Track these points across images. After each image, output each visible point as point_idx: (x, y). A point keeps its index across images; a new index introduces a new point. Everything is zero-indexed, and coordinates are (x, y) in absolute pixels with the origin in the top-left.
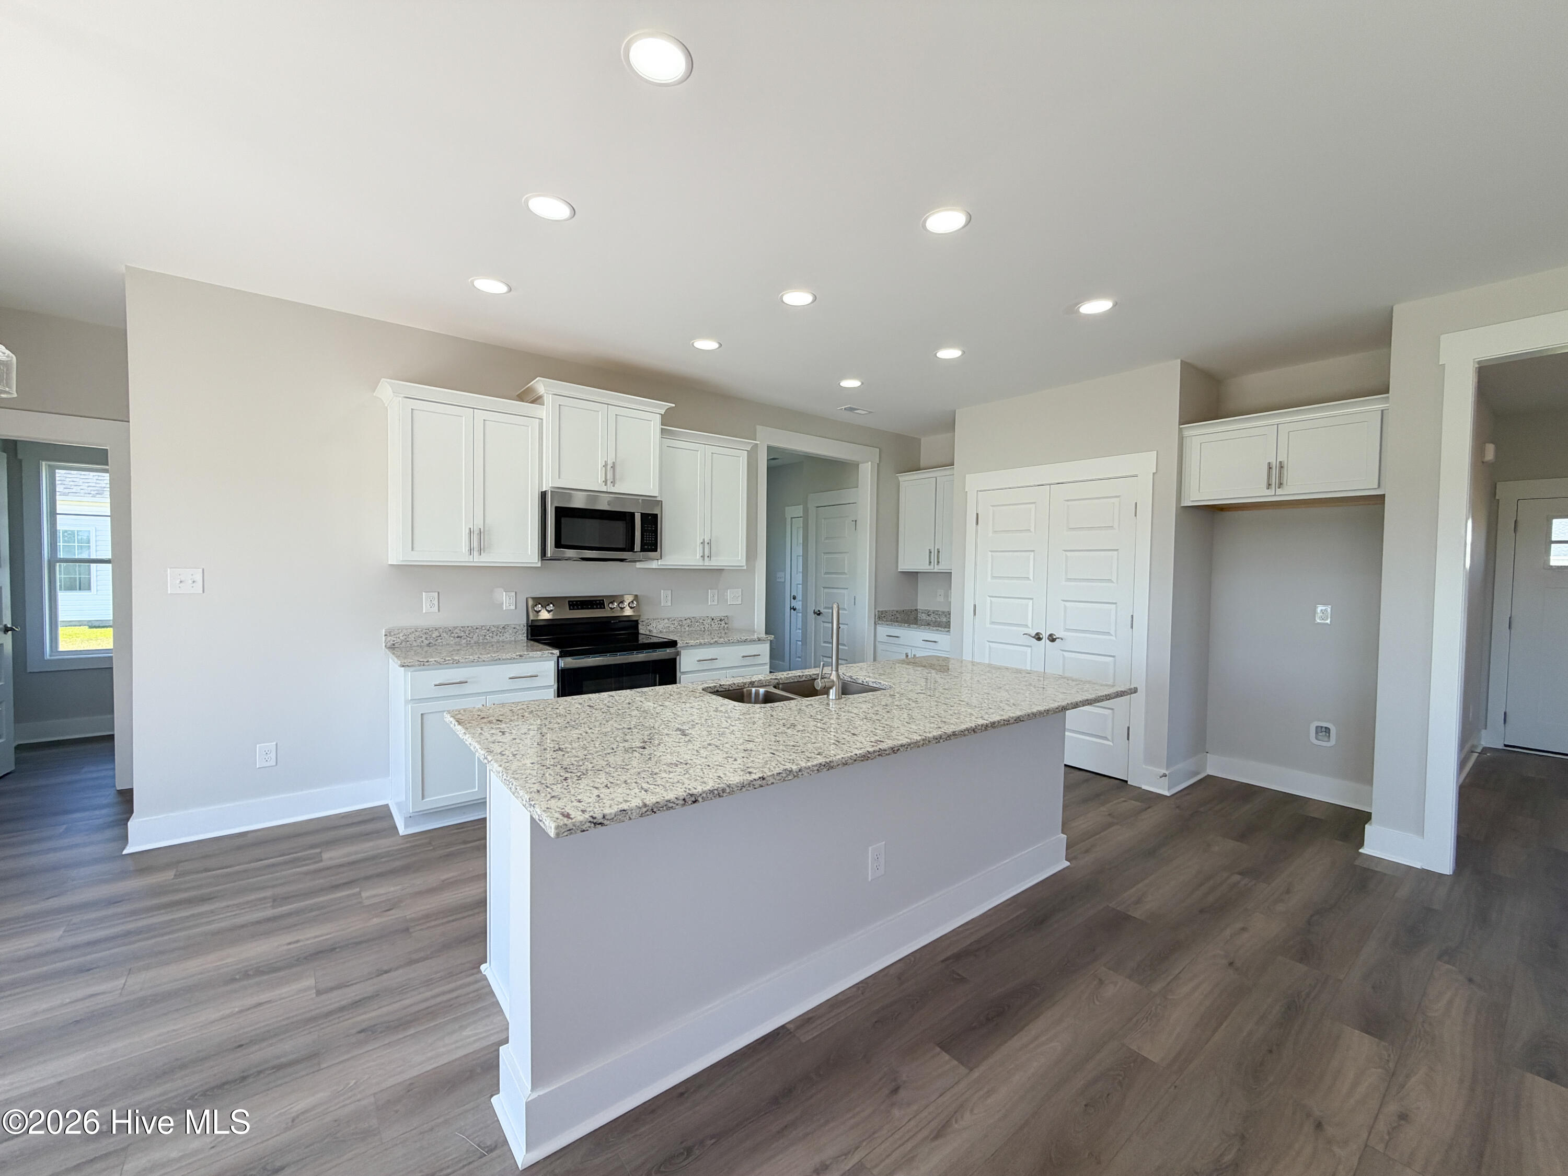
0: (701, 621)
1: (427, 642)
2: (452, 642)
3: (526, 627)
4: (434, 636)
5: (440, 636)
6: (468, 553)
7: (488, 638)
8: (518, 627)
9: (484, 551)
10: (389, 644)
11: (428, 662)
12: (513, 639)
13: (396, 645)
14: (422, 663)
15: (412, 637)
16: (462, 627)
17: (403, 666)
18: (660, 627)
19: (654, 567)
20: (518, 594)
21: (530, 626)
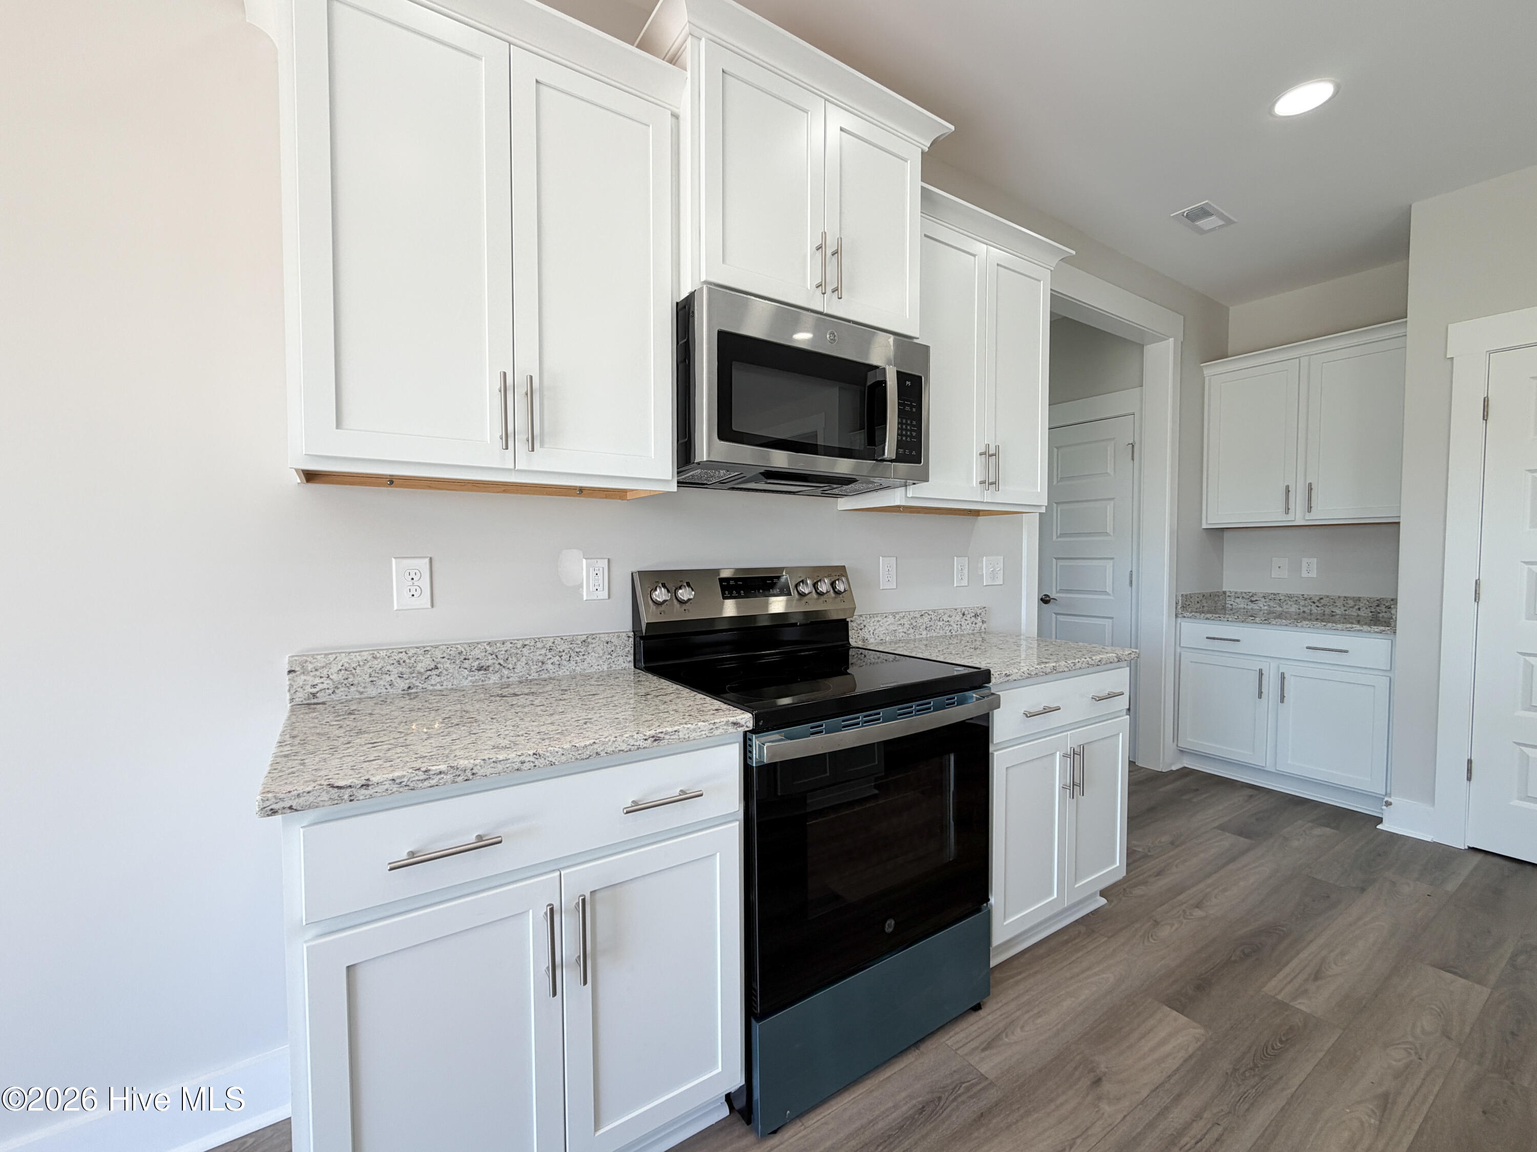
0: (946, 618)
1: (403, 684)
2: (465, 683)
3: (632, 640)
4: (420, 667)
5: (437, 668)
6: (499, 444)
7: (550, 667)
8: (615, 641)
9: (542, 445)
10: (300, 697)
11: (366, 786)
12: (605, 668)
13: (322, 697)
14: (346, 794)
15: (362, 675)
16: (489, 643)
17: (274, 812)
18: (881, 631)
19: (897, 503)
20: (612, 565)
21: (642, 638)
